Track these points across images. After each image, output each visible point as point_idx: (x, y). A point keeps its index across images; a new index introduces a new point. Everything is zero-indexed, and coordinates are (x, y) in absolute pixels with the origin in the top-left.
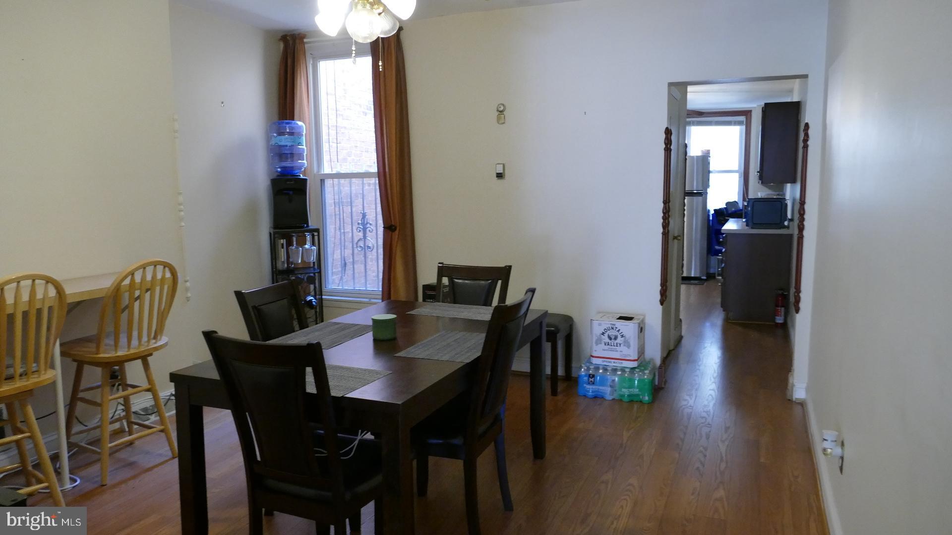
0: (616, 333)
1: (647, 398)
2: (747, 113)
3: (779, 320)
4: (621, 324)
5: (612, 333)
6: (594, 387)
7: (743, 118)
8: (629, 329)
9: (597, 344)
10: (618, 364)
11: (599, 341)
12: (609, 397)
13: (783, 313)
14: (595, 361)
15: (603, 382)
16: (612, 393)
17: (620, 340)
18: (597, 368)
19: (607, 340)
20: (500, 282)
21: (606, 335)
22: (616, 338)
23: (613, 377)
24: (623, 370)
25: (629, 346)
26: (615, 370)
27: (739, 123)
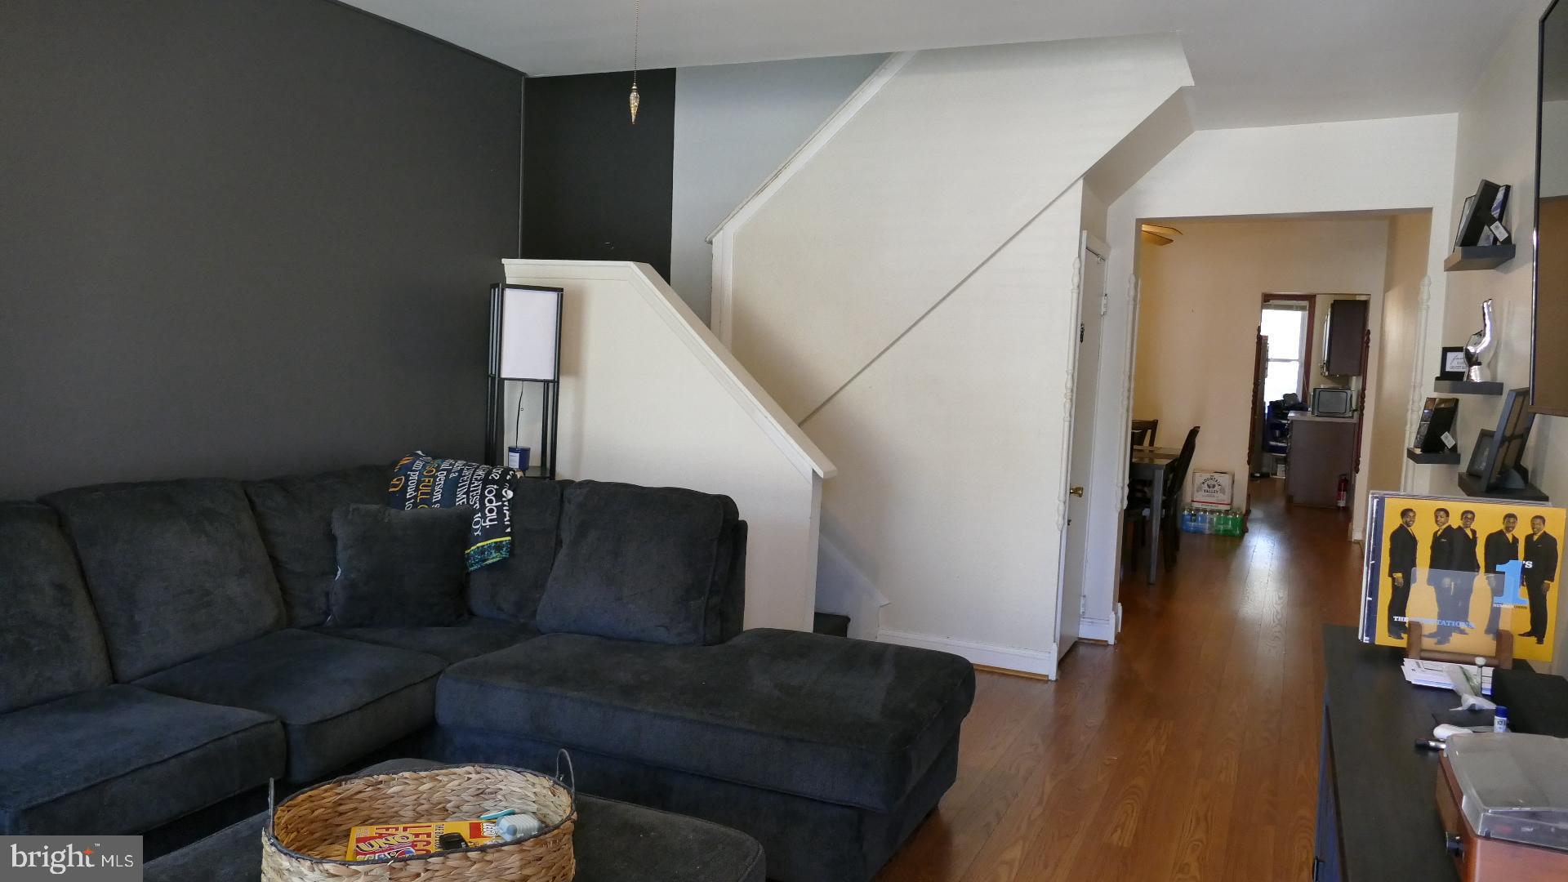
0: (1214, 483)
1: (1238, 532)
2: (1311, 298)
3: (1342, 504)
4: (1217, 476)
5: (1211, 482)
6: (1196, 524)
7: (1306, 303)
8: (1225, 480)
9: (1198, 491)
10: (1214, 507)
11: (1199, 489)
12: (1207, 532)
13: (1345, 497)
14: (1196, 505)
15: (1204, 521)
16: (1209, 529)
17: (1217, 488)
18: (1198, 510)
19: (1206, 488)
20: (1149, 431)
21: (1206, 485)
22: (1214, 486)
23: (1212, 516)
24: (1220, 512)
25: (1224, 493)
26: (1212, 512)
27: (1302, 308)
